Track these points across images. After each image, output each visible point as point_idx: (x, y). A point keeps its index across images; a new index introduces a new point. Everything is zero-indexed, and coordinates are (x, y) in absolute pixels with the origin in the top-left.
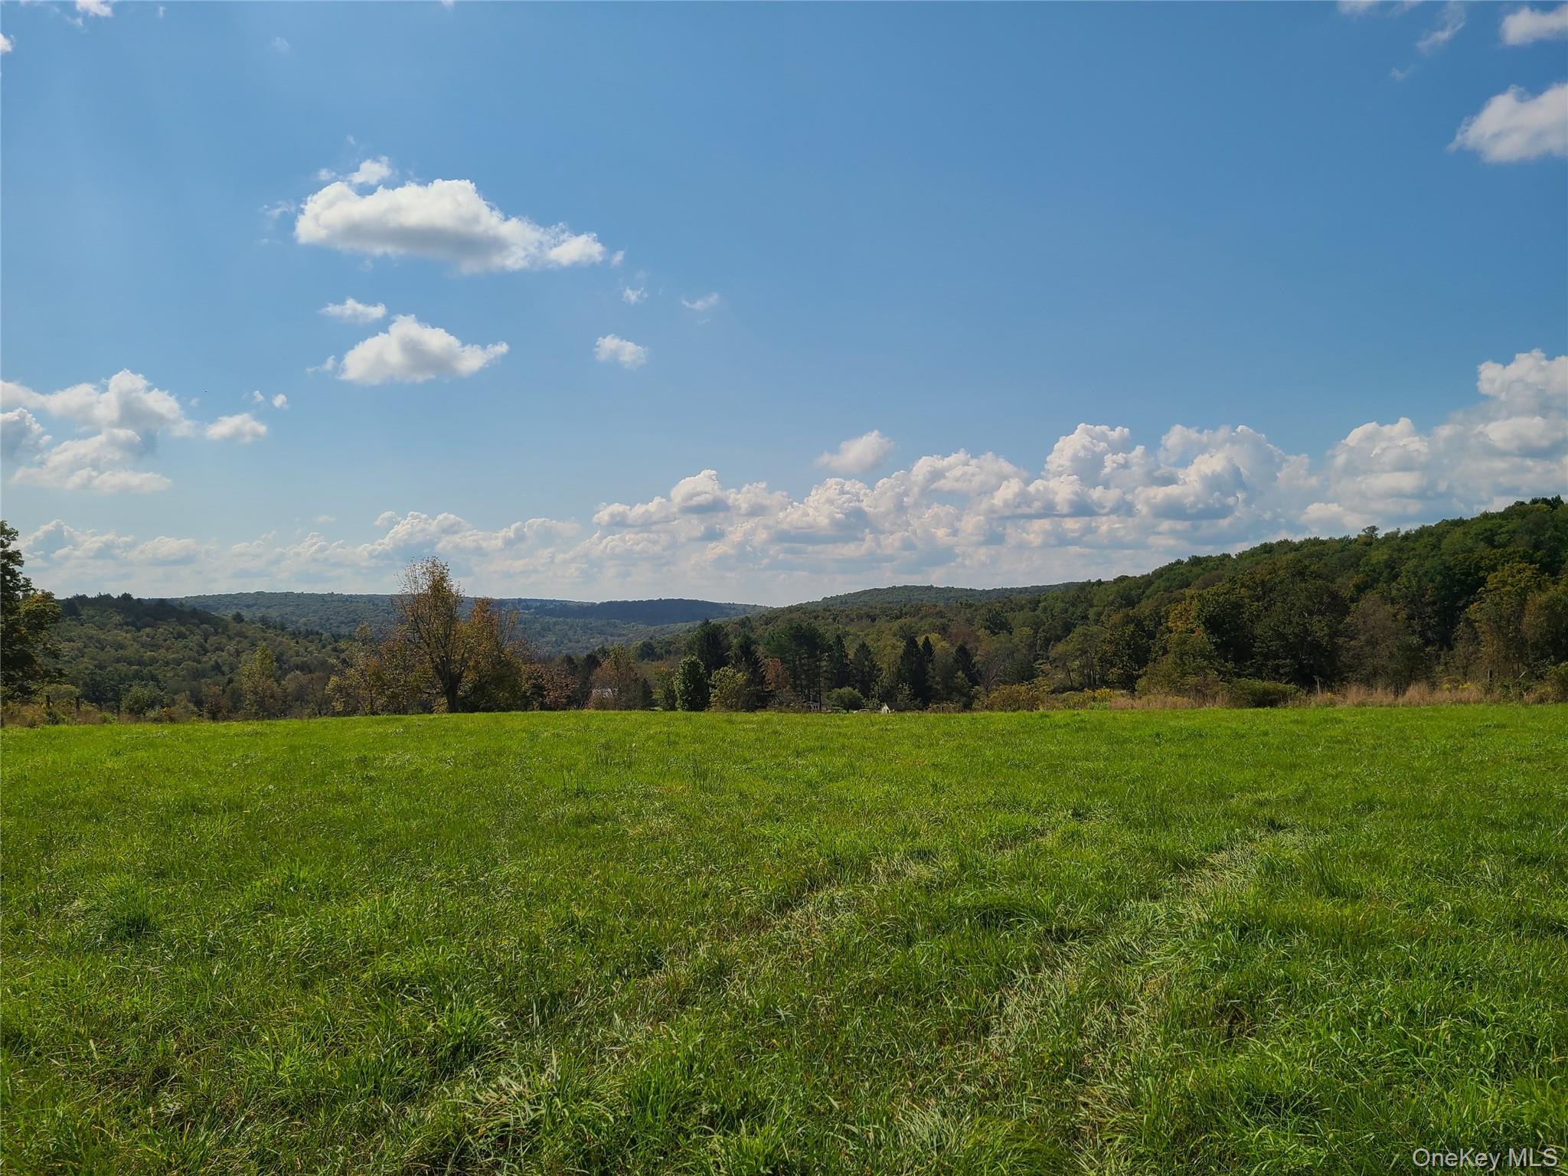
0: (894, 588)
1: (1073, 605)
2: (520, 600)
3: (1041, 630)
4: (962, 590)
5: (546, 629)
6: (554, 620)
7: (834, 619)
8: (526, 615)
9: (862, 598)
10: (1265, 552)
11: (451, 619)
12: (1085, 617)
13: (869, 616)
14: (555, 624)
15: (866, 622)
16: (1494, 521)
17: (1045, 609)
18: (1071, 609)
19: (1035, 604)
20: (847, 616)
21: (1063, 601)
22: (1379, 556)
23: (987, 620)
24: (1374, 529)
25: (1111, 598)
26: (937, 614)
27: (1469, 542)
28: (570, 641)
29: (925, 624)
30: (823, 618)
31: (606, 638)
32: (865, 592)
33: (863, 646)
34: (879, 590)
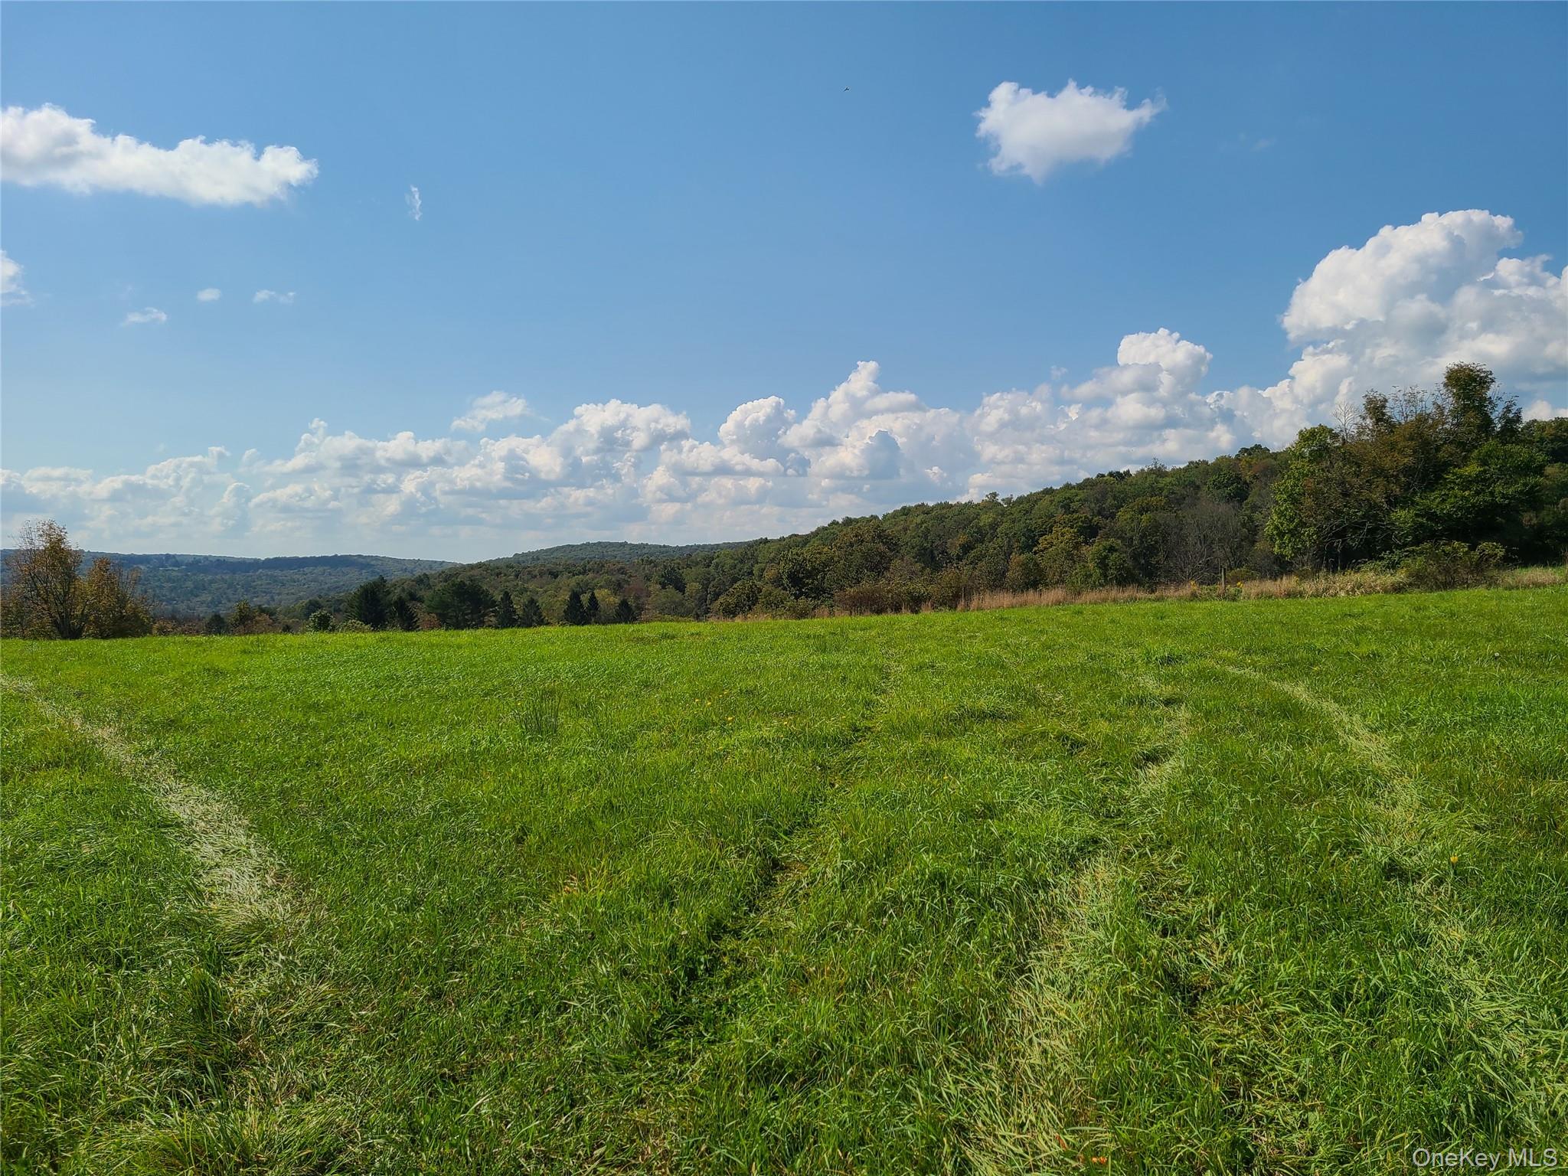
0: (588, 544)
1: (742, 562)
2: (168, 556)
3: (711, 585)
4: (656, 546)
5: (201, 588)
6: (210, 577)
7: (517, 576)
8: (175, 572)
9: (555, 554)
10: (904, 514)
11: (69, 577)
12: (751, 573)
13: (551, 573)
14: (211, 582)
15: (547, 578)
16: (1073, 491)
17: (717, 565)
18: (739, 566)
19: (708, 561)
20: (529, 573)
21: (732, 558)
22: (986, 519)
23: (663, 576)
24: (994, 495)
25: (772, 555)
26: (619, 570)
27: (1052, 509)
28: (229, 601)
29: (602, 579)
30: (505, 575)
31: (272, 597)
32: (558, 549)
33: (532, 602)
34: (573, 546)
